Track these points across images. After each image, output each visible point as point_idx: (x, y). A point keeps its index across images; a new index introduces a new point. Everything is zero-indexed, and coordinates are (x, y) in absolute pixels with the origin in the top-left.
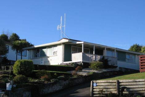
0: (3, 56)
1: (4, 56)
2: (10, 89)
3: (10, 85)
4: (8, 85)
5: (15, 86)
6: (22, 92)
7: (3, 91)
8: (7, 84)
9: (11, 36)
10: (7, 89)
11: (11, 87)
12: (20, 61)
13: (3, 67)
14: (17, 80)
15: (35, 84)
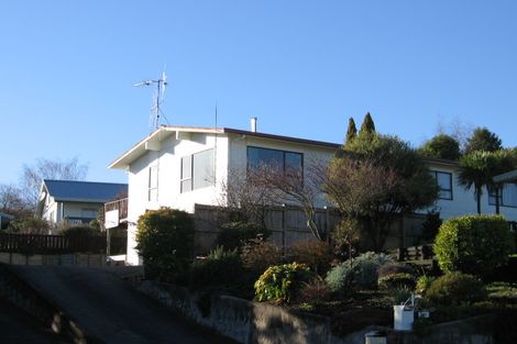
0: (425, 212)
1: (430, 209)
2: (408, 328)
3: (405, 310)
4: (398, 311)
5: (427, 315)
6: (456, 335)
7: (382, 334)
8: (395, 307)
9: (469, 140)
10: (398, 327)
11: (412, 320)
12: (456, 221)
13: (414, 248)
14: (441, 292)
15: (510, 306)
